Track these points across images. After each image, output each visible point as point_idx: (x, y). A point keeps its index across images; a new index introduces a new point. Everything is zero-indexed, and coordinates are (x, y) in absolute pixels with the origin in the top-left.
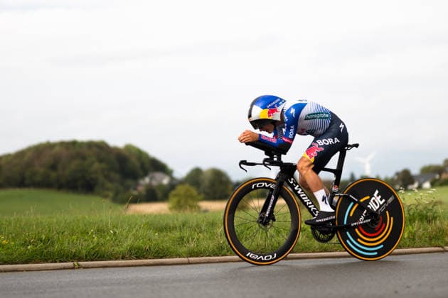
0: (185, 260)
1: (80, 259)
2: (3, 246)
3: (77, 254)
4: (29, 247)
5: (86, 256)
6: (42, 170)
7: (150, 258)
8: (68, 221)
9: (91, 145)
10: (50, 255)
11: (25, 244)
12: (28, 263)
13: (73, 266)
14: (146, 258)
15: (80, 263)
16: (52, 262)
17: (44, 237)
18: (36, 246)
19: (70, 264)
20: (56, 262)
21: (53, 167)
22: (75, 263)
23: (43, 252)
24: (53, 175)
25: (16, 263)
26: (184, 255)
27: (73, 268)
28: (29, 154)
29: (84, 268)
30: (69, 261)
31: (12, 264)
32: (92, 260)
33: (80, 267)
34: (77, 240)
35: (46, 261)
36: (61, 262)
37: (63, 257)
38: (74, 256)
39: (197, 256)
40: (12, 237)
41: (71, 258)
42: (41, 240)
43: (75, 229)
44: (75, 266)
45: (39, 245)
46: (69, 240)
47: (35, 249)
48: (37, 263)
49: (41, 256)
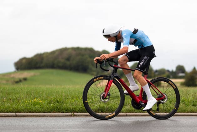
0: (125, 114)
1: (75, 112)
2: (39, 103)
3: (74, 109)
4: (51, 105)
5: (78, 110)
6: (63, 61)
7: (108, 113)
8: (71, 91)
9: (86, 49)
10: (61, 109)
11: (50, 103)
12: (50, 113)
13: (71, 115)
14: (106, 112)
15: (75, 114)
16: (62, 113)
17: (58, 99)
18: (54, 105)
19: (70, 114)
20: (63, 113)
21: (68, 59)
22: (72, 113)
23: (57, 107)
24: (68, 63)
25: (45, 113)
26: (124, 112)
27: (72, 116)
28: (57, 53)
29: (77, 116)
31: (43, 112)
33: (74, 116)
34: (74, 101)
35: (59, 112)
36: (66, 113)
37: (67, 110)
38: (72, 110)
39: (131, 113)
40: (44, 99)
41: (71, 111)
42: (57, 101)
43: (74, 96)
44: (72, 115)
45: (56, 104)
46: (71, 102)
47: (54, 106)
48: (55, 112)
49: (57, 109)
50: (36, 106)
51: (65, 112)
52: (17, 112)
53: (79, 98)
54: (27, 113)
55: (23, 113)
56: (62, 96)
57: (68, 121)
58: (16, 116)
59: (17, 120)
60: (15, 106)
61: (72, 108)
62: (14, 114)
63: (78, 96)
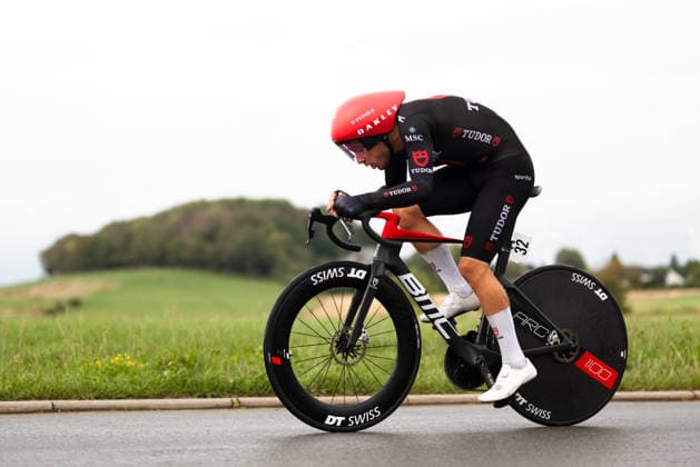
1: (242, 394)
2: (128, 368)
3: (237, 386)
4: (166, 373)
5: (251, 389)
8: (226, 330)
10: (196, 385)
11: (160, 366)
12: (163, 398)
13: (230, 404)
15: (244, 400)
16: (199, 397)
17: (187, 356)
18: (176, 372)
19: (226, 400)
20: (205, 397)
22: (234, 399)
23: (185, 381)
25: (146, 397)
27: (231, 407)
29: (248, 407)
30: (225, 396)
31: (140, 397)
32: (260, 395)
33: (241, 406)
34: (238, 362)
35: (191, 395)
36: (213, 396)
37: (216, 389)
38: (233, 388)
39: (421, 393)
40: (142, 356)
41: (228, 392)
42: (183, 361)
44: (233, 403)
45: (181, 370)
46: (226, 363)
47: (174, 375)
48: (177, 397)
49: (183, 386)
50: (118, 378)
51: (209, 394)
52: (56, 399)
53: (254, 352)
54: (90, 399)
55: (75, 399)
56: (197, 346)
57: (221, 422)
58: (54, 410)
59: (59, 421)
60: (49, 379)
61: (231, 381)
62: (47, 403)
63: (250, 344)
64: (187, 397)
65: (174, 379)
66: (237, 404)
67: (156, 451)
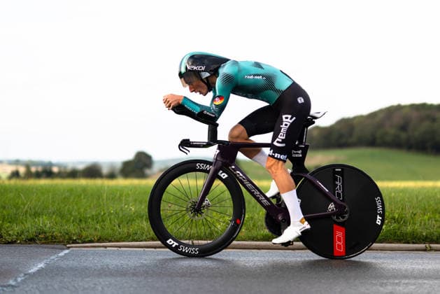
1: (432, 241)
3: (429, 236)
5: (438, 239)
8: (420, 198)
10: (403, 236)
12: (382, 243)
13: (424, 248)
15: (432, 245)
16: (405, 243)
17: (397, 216)
18: (390, 226)
19: (422, 246)
20: (408, 243)
22: (427, 245)
23: (396, 232)
27: (425, 250)
29: (436, 250)
30: (421, 243)
33: (431, 249)
34: (429, 220)
35: (399, 241)
36: (414, 243)
37: (414, 238)
38: (426, 237)
41: (423, 240)
42: (394, 219)
43: (427, 207)
44: (427, 248)
45: (393, 225)
46: (421, 220)
47: (389, 228)
48: (391, 243)
49: (395, 236)
56: (402, 209)
61: (424, 234)
63: (436, 208)
64: (397, 242)
65: (388, 231)
66: (429, 248)
67: (383, 283)
